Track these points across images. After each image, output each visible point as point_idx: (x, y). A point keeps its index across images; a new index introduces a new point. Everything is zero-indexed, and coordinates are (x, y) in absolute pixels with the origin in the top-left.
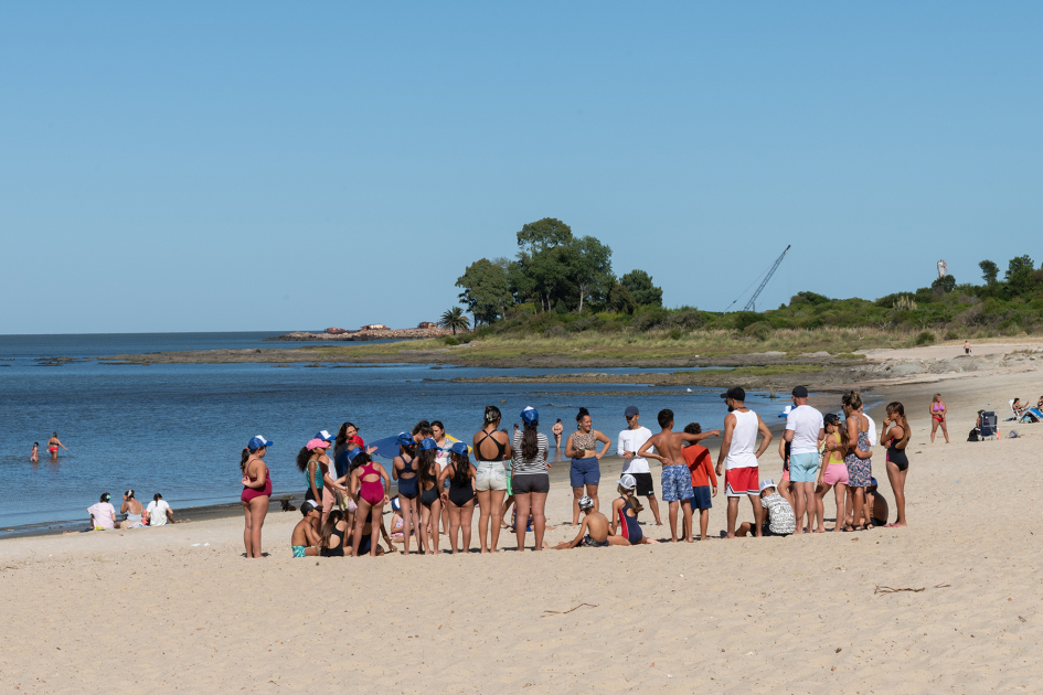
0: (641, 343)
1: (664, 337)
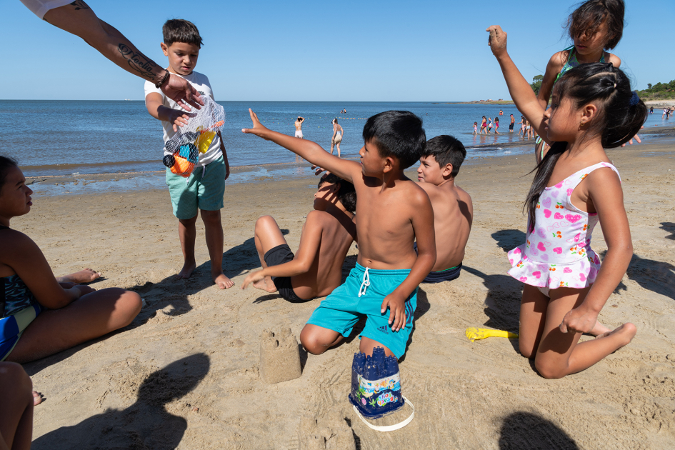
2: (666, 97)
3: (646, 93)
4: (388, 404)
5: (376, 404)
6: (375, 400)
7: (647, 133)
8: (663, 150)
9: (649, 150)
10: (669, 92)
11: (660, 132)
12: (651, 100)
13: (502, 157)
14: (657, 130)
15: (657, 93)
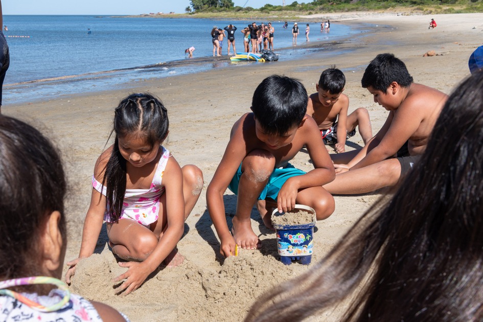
0: (238, 14)
1: (244, 13)
2: (329, 11)
3: (312, 5)
4: (295, 234)
5: (306, 236)
6: (307, 240)
7: (309, 47)
8: (318, 64)
9: (305, 65)
10: (332, 4)
11: (320, 46)
12: (316, 13)
13: (166, 78)
14: (318, 44)
15: (322, 6)
